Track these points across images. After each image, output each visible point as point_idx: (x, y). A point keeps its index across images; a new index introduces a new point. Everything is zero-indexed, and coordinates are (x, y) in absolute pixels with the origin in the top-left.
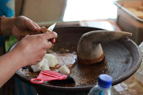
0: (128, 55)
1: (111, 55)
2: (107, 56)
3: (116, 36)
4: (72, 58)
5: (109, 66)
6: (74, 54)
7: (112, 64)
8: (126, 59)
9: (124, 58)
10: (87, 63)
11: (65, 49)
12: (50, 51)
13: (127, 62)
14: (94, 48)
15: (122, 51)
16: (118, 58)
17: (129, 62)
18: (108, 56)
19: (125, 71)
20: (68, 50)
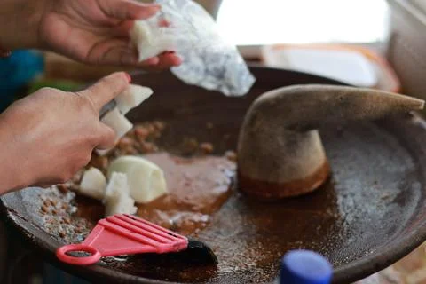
0: (409, 176)
1: (351, 168)
2: (338, 173)
3: (369, 108)
4: (219, 173)
5: (341, 208)
6: (230, 159)
7: (351, 203)
8: (400, 188)
9: (395, 185)
10: (268, 195)
11: (200, 141)
12: (148, 145)
13: (402, 200)
14: (293, 145)
15: (391, 158)
16: (376, 183)
17: (410, 201)
18: (342, 172)
19: (392, 231)
20: (209, 146)
